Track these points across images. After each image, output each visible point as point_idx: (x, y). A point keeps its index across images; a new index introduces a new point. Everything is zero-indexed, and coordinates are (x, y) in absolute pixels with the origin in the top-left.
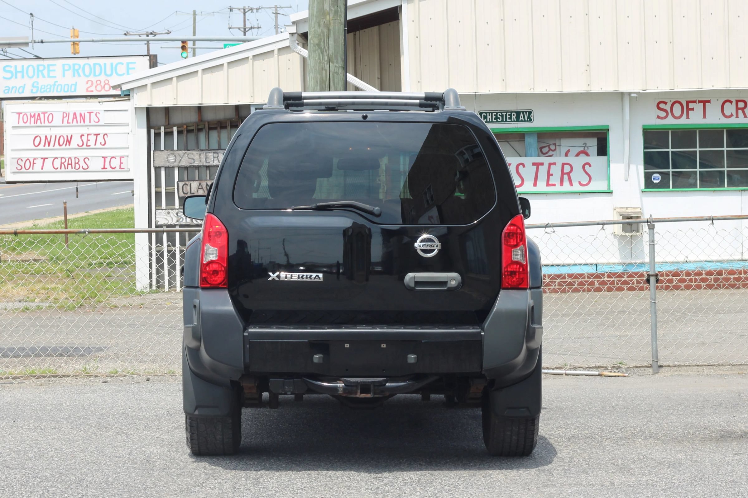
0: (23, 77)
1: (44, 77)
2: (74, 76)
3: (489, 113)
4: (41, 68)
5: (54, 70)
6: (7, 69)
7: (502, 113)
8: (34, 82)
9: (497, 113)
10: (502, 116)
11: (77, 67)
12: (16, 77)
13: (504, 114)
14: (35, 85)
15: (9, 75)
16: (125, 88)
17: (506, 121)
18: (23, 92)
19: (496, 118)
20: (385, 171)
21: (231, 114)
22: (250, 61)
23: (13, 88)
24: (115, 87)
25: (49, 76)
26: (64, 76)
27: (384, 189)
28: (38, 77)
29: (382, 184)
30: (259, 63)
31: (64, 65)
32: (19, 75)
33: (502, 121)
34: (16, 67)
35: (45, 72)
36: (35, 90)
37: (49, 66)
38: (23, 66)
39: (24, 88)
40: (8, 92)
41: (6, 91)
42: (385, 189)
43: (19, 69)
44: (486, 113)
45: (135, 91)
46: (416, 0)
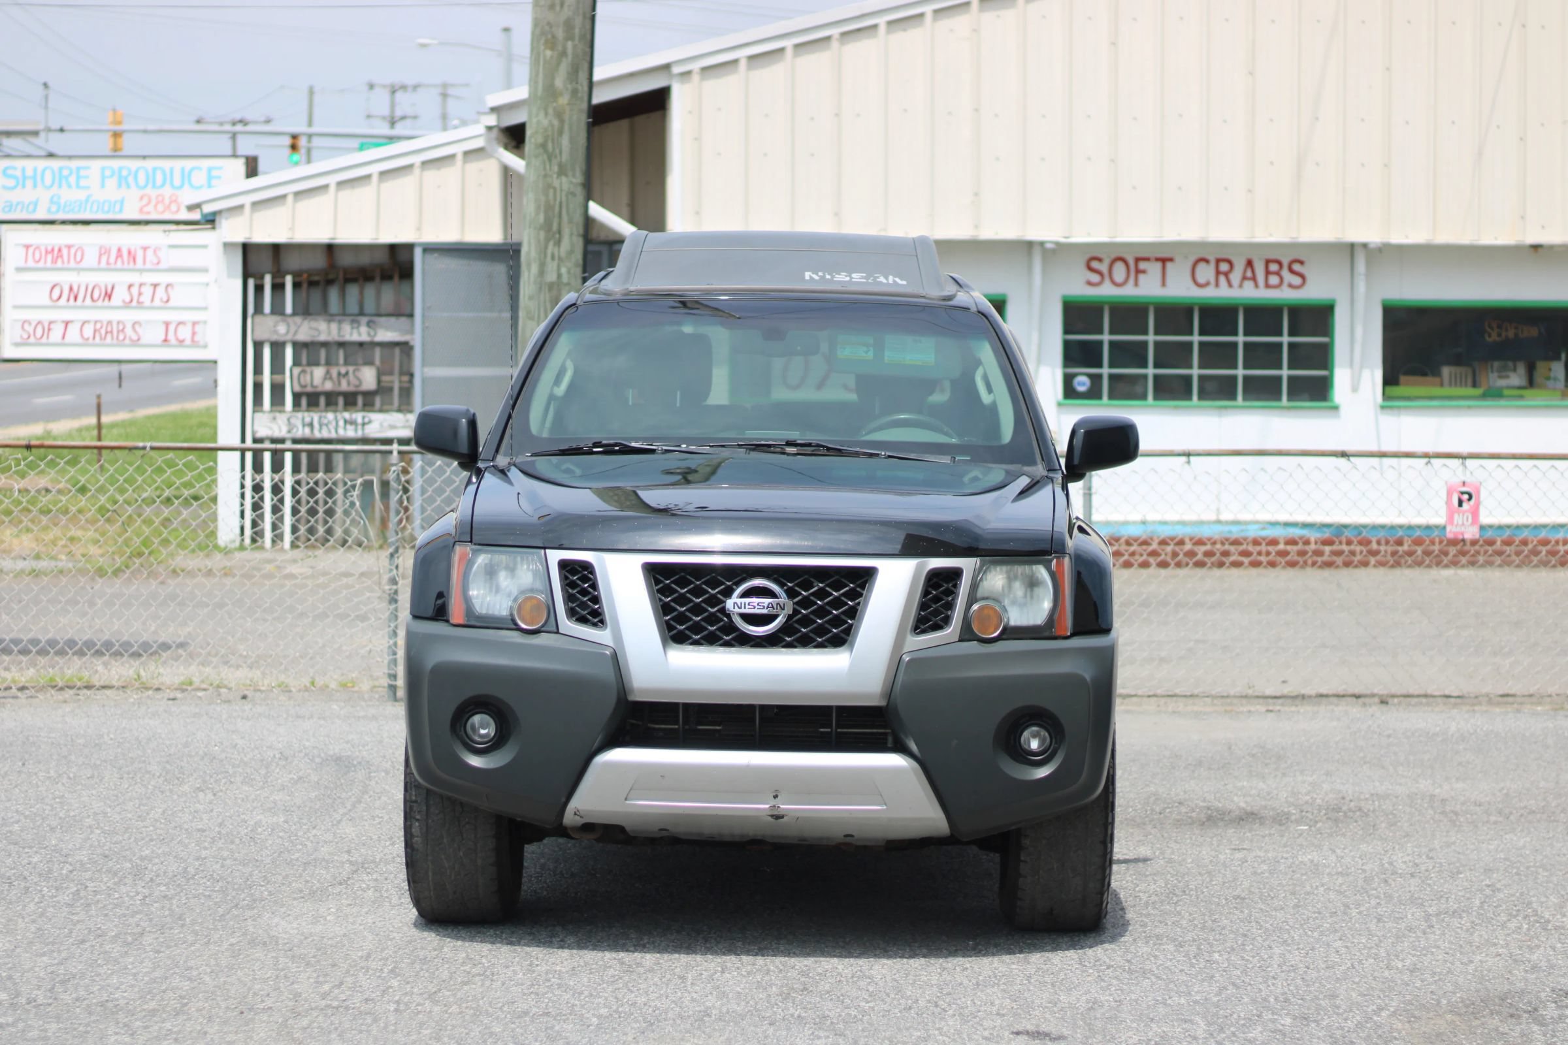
0: (35, 186)
1: (70, 186)
2: (120, 186)
4: (65, 172)
5: (87, 177)
6: (10, 172)
8: (52, 197)
11: (124, 173)
12: (24, 186)
14: (55, 199)
15: (11, 183)
16: (207, 209)
18: (34, 211)
23: (18, 204)
24: (191, 208)
25: (78, 186)
26: (103, 186)
28: (60, 186)
30: (431, 175)
31: (103, 169)
32: (29, 183)
34: (23, 170)
35: (72, 179)
36: (54, 209)
37: (78, 169)
38: (35, 170)
39: (36, 205)
40: (10, 211)
41: (7, 209)
43: (29, 173)
45: (224, 215)
46: (696, 77)
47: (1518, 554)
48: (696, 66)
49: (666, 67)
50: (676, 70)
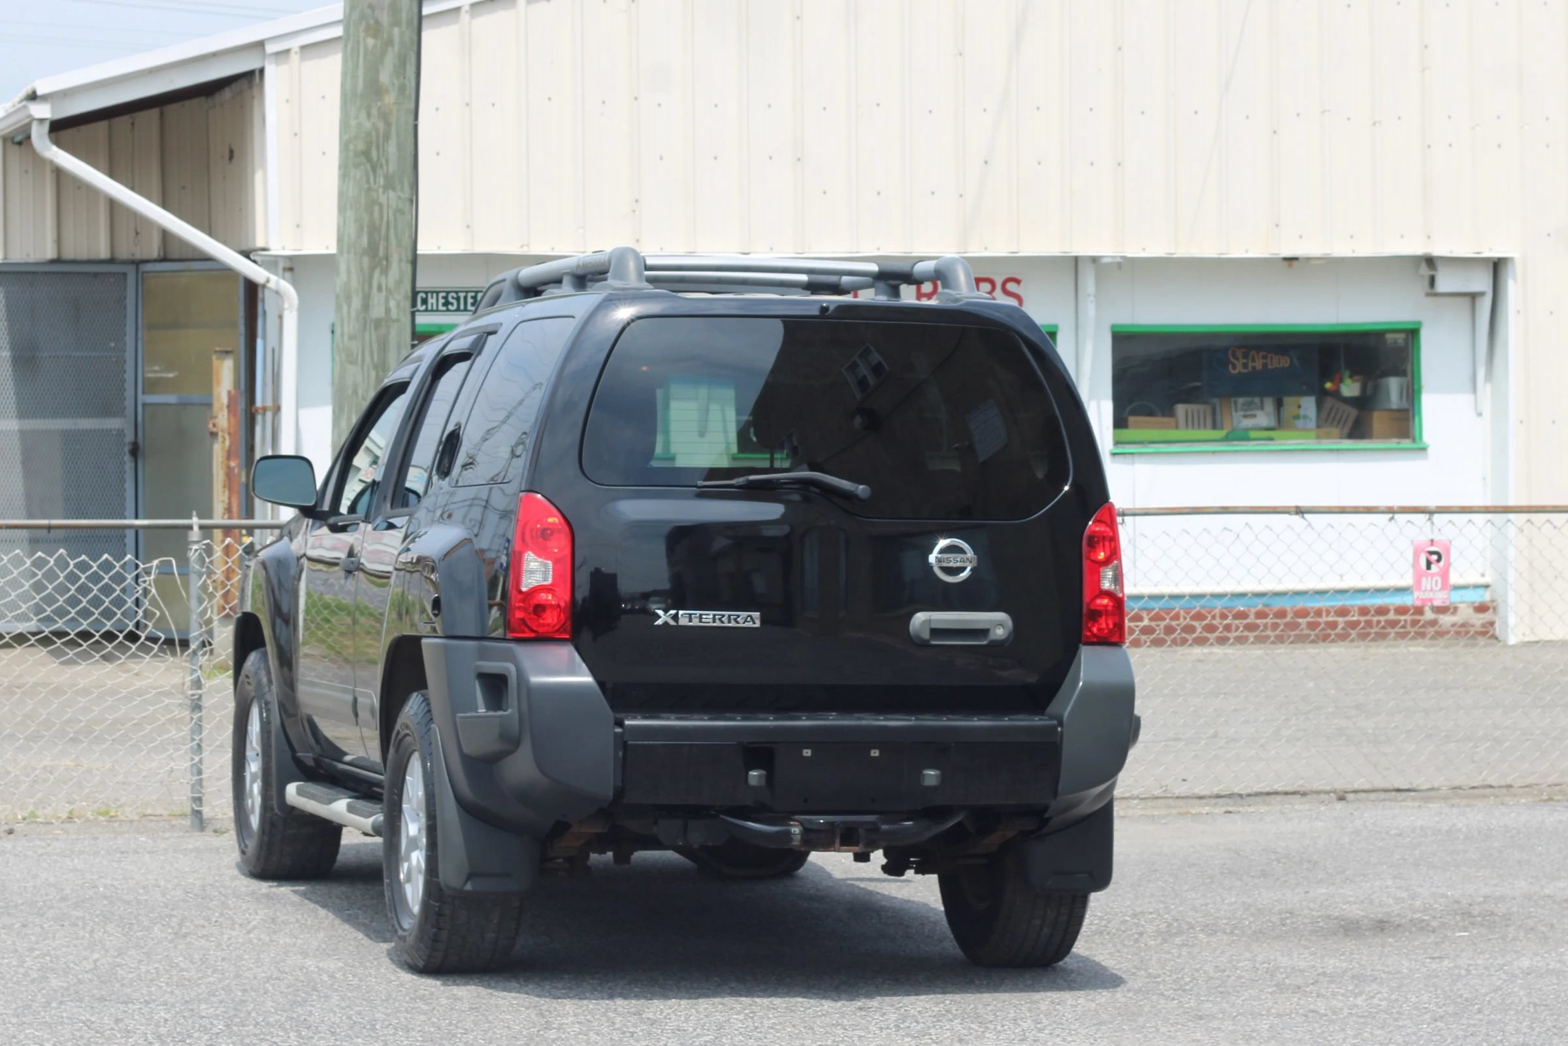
3: (432, 292)
7: (457, 292)
9: (448, 293)
10: (458, 299)
13: (462, 295)
17: (466, 310)
19: (446, 304)
20: (228, 407)
27: (223, 442)
29: (220, 434)
33: (458, 309)
42: (227, 443)
44: (426, 293)
46: (295, 57)
47: (1275, 626)
48: (295, 44)
49: (260, 45)
50: (270, 48)
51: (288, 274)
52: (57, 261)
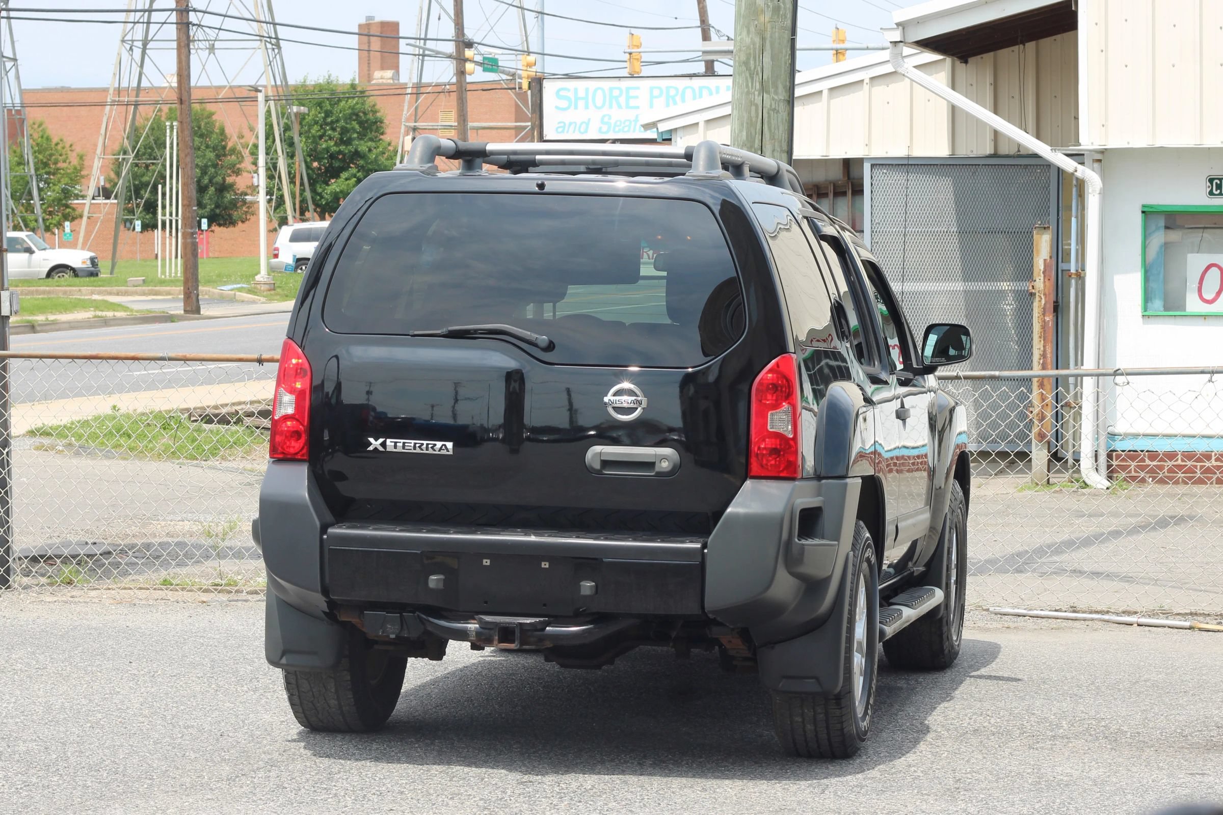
0: (587, 107)
1: (620, 107)
2: (668, 106)
4: (616, 93)
5: (637, 97)
6: (562, 93)
8: (604, 116)
11: (672, 92)
12: (576, 108)
14: (606, 119)
15: (564, 104)
16: (663, 127)
18: (586, 131)
20: (1044, 273)
21: (837, 174)
22: (866, 87)
23: (570, 124)
25: (628, 107)
26: (651, 107)
27: (1040, 301)
28: (611, 107)
29: (1037, 294)
31: (652, 89)
32: (581, 104)
34: (576, 90)
35: (622, 100)
36: (605, 129)
37: (628, 89)
38: (587, 90)
39: (587, 124)
40: (563, 132)
41: (560, 130)
42: (1043, 302)
43: (581, 94)
45: (679, 133)
51: (1096, 165)
52: (995, 155)
